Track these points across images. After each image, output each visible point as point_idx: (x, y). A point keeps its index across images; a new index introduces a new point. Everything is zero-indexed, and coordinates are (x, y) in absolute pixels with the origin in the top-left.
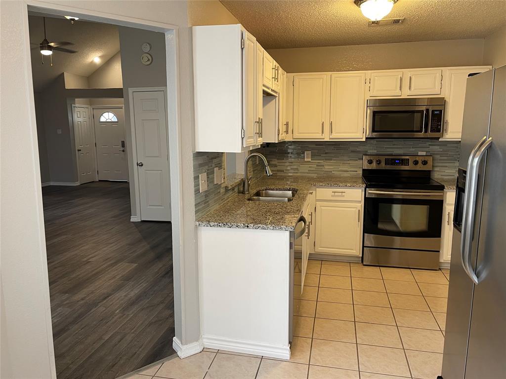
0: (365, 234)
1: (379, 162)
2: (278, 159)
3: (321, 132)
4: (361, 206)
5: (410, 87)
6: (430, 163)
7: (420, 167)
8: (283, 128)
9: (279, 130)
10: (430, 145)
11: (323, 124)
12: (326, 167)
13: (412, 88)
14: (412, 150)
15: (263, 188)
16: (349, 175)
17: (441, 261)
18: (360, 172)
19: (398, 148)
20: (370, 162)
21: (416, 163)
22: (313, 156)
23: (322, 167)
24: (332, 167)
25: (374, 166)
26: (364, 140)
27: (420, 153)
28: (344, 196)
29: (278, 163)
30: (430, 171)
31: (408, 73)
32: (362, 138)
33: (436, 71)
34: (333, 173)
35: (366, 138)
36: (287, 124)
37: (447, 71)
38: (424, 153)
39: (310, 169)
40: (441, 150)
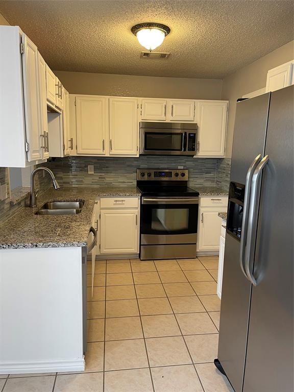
0: (142, 235)
1: (149, 175)
2: (63, 172)
3: (102, 149)
4: (137, 212)
5: (172, 113)
6: (187, 175)
7: (180, 178)
8: (67, 144)
9: (64, 146)
10: (186, 161)
11: (103, 142)
12: (107, 179)
13: (174, 115)
14: (173, 165)
15: (50, 200)
16: (126, 186)
17: (198, 251)
18: (136, 183)
19: (163, 164)
20: (143, 175)
21: (177, 175)
22: (95, 169)
23: (103, 179)
24: (112, 179)
25: (146, 178)
26: (138, 156)
27: (179, 167)
28: (124, 204)
29: (64, 175)
30: (187, 181)
31: (170, 102)
32: (136, 155)
33: (190, 102)
34: (113, 183)
35: (140, 155)
36: (71, 140)
37: (199, 103)
38: (182, 167)
39: (93, 181)
40: (194, 165)
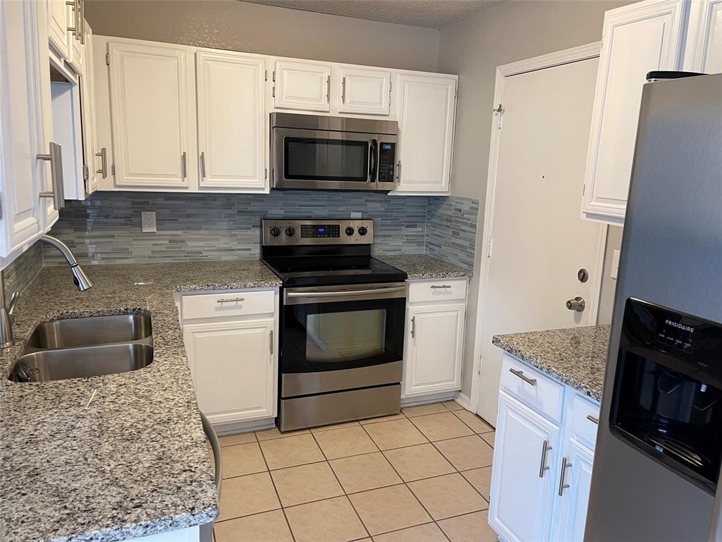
0: (283, 375)
1: (290, 232)
3: (180, 173)
4: (273, 323)
5: (343, 97)
6: (370, 231)
7: (356, 239)
8: (94, 163)
9: (86, 170)
10: (367, 201)
11: (184, 157)
12: (190, 244)
13: (347, 101)
14: (340, 210)
16: (236, 258)
17: (403, 397)
18: (257, 251)
20: (276, 233)
21: (350, 232)
22: (160, 222)
23: (179, 245)
24: (202, 244)
25: (283, 240)
26: (267, 191)
27: (354, 215)
28: (240, 307)
30: (369, 245)
31: (340, 70)
32: (263, 189)
33: (382, 74)
34: (204, 254)
35: (272, 189)
36: (103, 154)
37: (399, 75)
38: (359, 215)
39: (156, 248)
40: (383, 209)
